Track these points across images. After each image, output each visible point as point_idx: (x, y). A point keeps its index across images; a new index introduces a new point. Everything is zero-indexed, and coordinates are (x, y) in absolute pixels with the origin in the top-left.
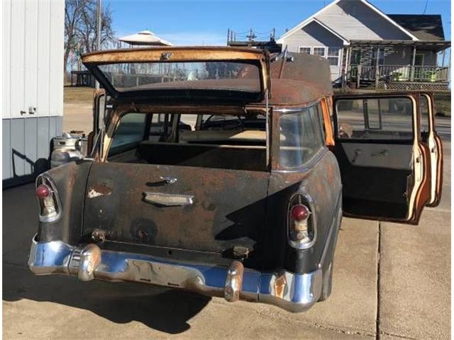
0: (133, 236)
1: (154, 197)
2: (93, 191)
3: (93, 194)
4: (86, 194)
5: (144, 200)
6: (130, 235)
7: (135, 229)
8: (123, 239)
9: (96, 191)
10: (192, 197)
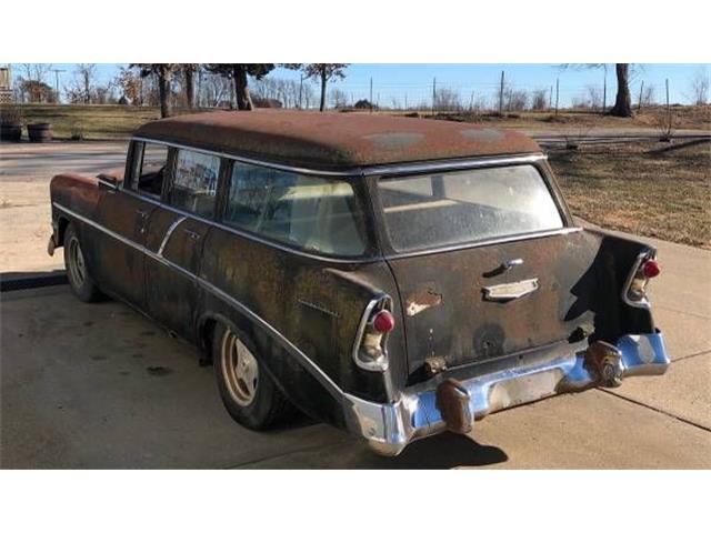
0: (477, 352)
1: (497, 291)
2: (413, 304)
3: (414, 309)
4: (404, 311)
5: (484, 299)
6: (473, 351)
7: (479, 341)
8: (466, 360)
9: (418, 303)
10: (535, 280)
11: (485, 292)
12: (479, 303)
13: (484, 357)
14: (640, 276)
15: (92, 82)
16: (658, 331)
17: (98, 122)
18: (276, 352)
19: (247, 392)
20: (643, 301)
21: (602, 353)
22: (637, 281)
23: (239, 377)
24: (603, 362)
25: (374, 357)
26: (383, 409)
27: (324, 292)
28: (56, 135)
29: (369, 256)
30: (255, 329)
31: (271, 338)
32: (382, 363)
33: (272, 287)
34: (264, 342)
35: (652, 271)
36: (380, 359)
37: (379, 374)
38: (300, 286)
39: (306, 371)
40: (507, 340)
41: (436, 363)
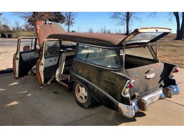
1: (148, 76)
6: (143, 91)
7: (144, 88)
9: (133, 80)
10: (154, 73)
11: (146, 77)
12: (145, 79)
13: (145, 92)
14: (174, 72)
15: (18, 26)
16: (177, 85)
17: (22, 34)
18: (95, 91)
19: (82, 99)
20: (173, 78)
21: (168, 90)
22: (173, 73)
23: (80, 95)
24: (168, 92)
25: (127, 94)
26: (127, 106)
27: (112, 77)
28: (14, 37)
29: (121, 68)
30: (88, 85)
31: (94, 88)
32: (128, 95)
33: (94, 75)
34: (92, 88)
35: (177, 71)
36: (128, 94)
37: (128, 98)
38: (104, 75)
39: (105, 96)
40: (149, 87)
41: (137, 94)
